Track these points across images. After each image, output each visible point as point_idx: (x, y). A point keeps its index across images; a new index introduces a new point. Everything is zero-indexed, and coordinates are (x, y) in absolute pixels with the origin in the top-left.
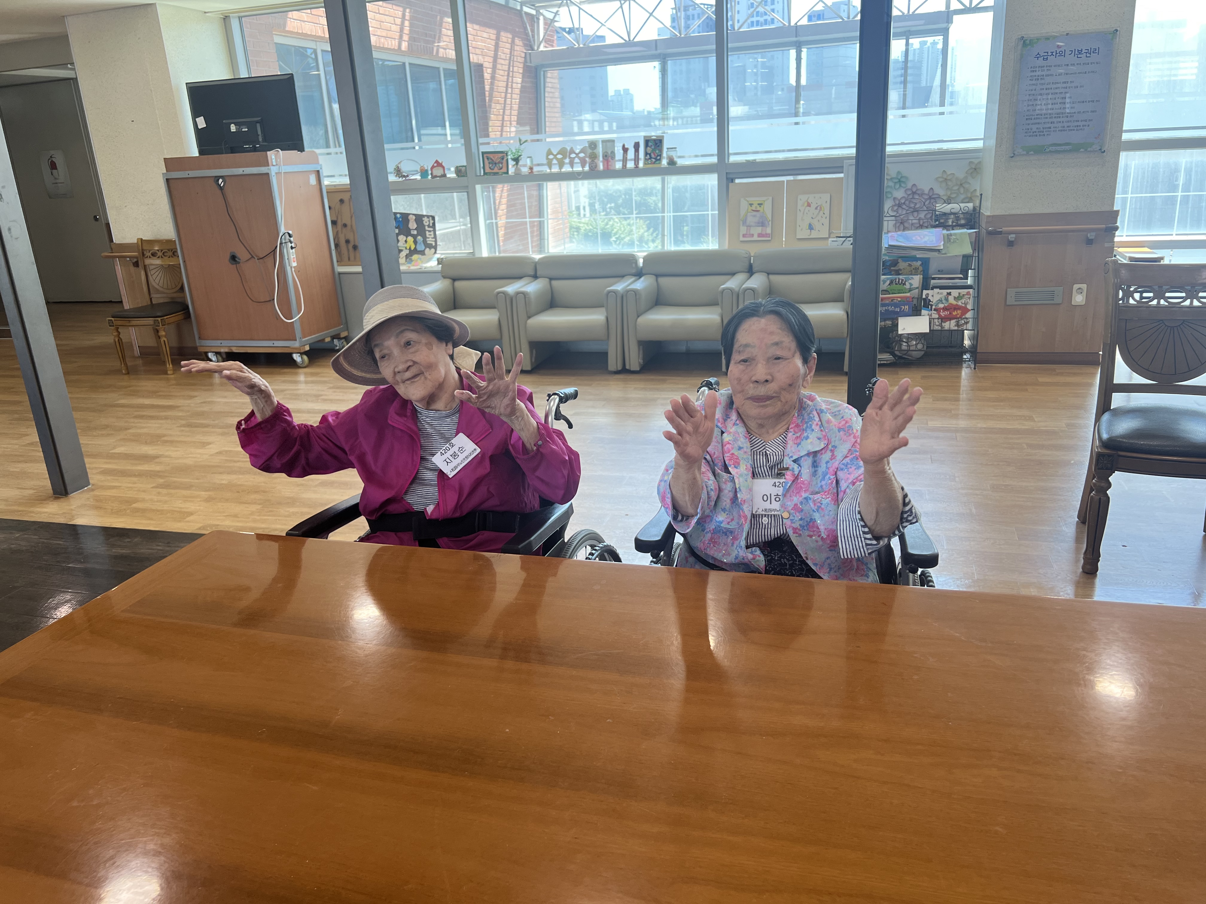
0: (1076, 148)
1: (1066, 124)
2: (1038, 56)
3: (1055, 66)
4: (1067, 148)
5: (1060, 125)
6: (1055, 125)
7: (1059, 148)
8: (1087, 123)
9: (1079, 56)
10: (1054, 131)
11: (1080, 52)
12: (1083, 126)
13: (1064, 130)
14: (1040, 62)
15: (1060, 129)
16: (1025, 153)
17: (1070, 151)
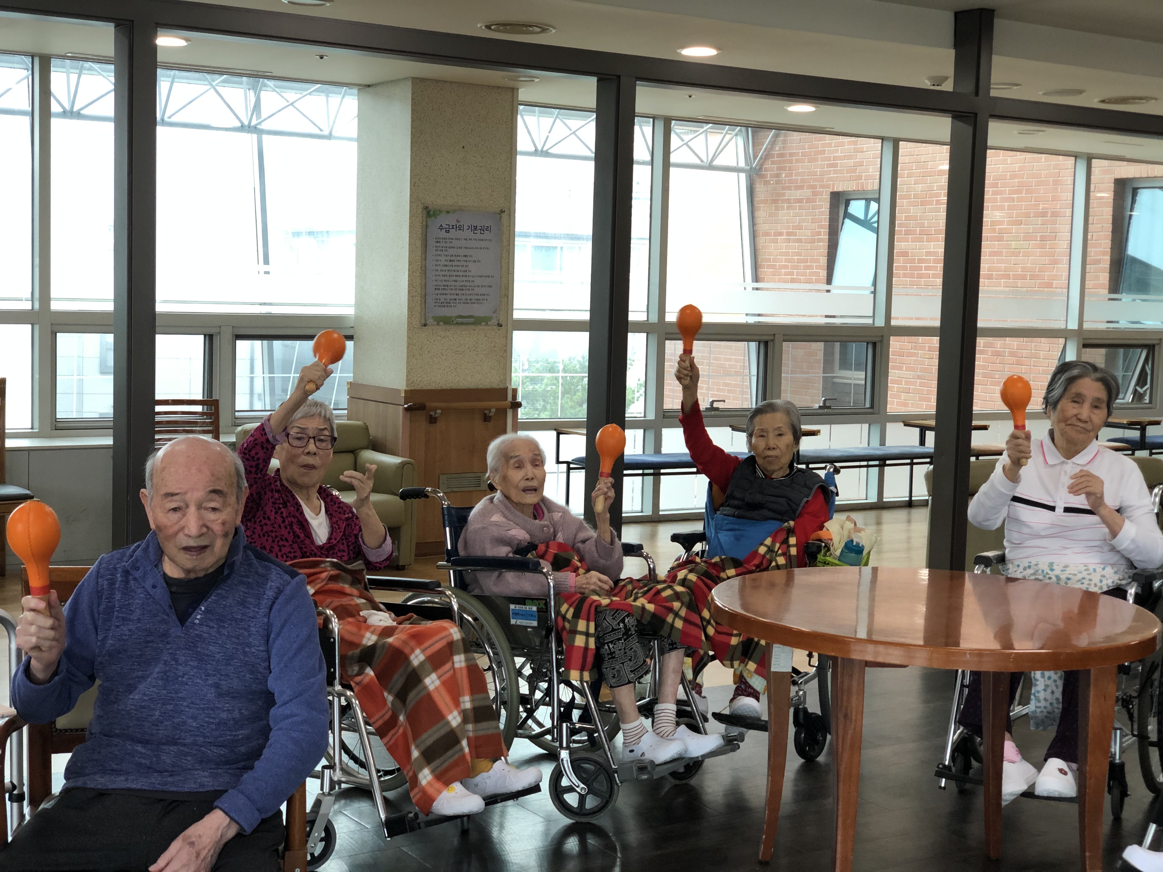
0: (478, 321)
1: (469, 297)
2: (441, 228)
3: (456, 239)
4: (472, 320)
5: (464, 297)
6: (460, 297)
7: (465, 320)
8: (485, 297)
9: (475, 232)
10: (460, 303)
11: (476, 228)
12: (483, 300)
13: (467, 303)
14: (443, 234)
15: (464, 301)
16: (436, 323)
17: (473, 324)
